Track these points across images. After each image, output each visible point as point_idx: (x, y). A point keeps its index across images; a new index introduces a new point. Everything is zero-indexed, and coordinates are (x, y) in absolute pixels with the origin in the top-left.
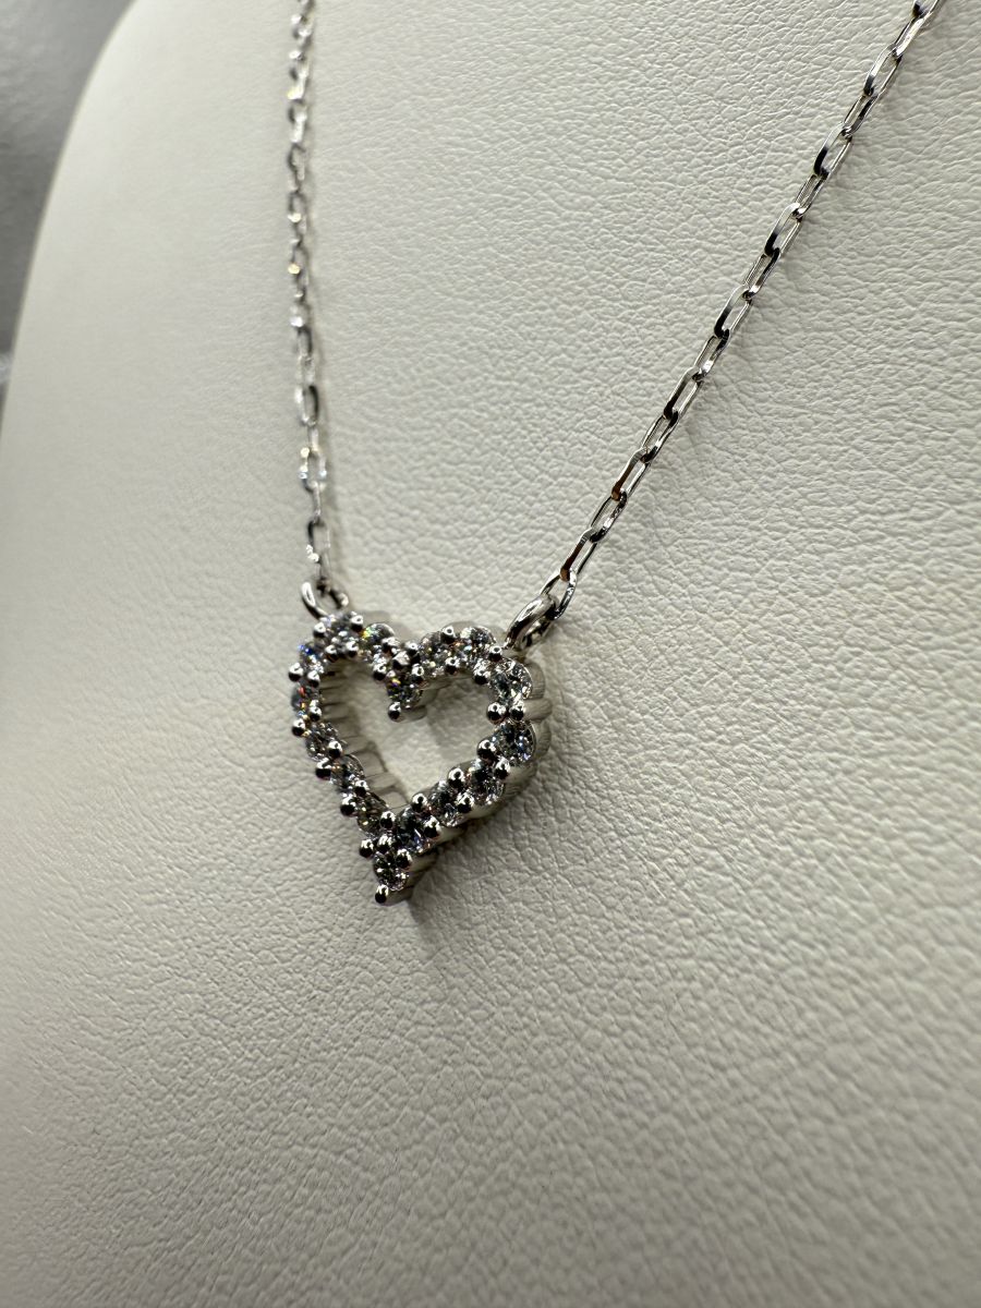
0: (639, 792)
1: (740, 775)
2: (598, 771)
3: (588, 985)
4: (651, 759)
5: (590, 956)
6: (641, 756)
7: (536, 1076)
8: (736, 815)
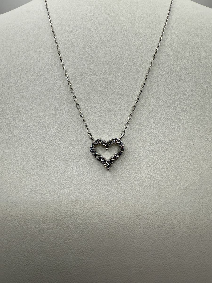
0: (133, 151)
1: (143, 148)
2: (129, 150)
3: (131, 171)
4: (134, 148)
5: (131, 169)
6: (133, 148)
7: (127, 182)
8: (143, 151)
